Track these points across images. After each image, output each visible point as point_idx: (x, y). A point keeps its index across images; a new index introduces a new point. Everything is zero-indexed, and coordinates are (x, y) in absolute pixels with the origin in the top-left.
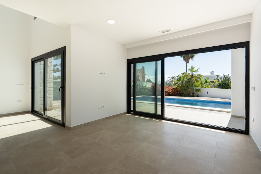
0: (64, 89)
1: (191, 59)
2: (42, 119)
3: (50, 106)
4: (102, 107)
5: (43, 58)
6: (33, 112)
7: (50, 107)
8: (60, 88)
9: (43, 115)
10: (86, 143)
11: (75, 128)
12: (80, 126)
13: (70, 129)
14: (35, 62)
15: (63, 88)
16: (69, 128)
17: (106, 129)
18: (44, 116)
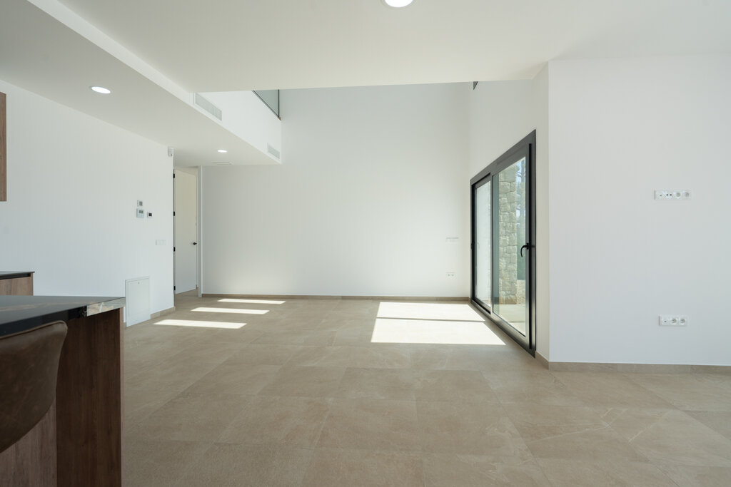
0: (533, 249)
2: (489, 321)
3: (509, 292)
4: (674, 320)
5: (489, 174)
6: (474, 301)
7: (512, 297)
8: (524, 247)
9: (490, 313)
10: (587, 429)
11: (563, 367)
12: (581, 368)
13: (548, 368)
14: (477, 185)
15: (530, 246)
16: (545, 364)
17: (685, 411)
18: (492, 316)
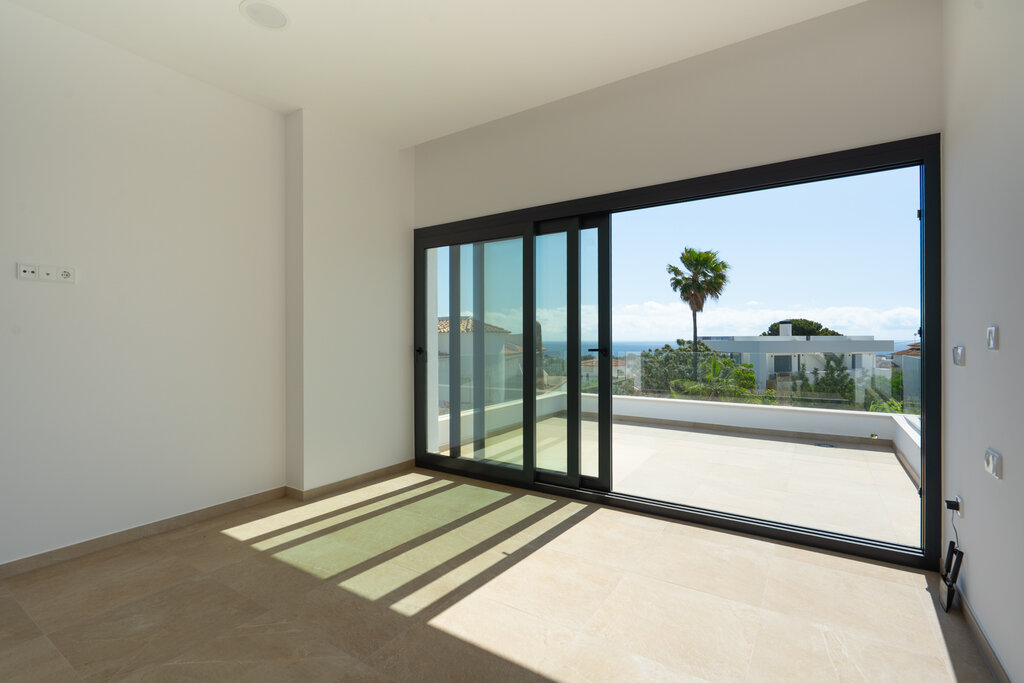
1: (709, 298)
